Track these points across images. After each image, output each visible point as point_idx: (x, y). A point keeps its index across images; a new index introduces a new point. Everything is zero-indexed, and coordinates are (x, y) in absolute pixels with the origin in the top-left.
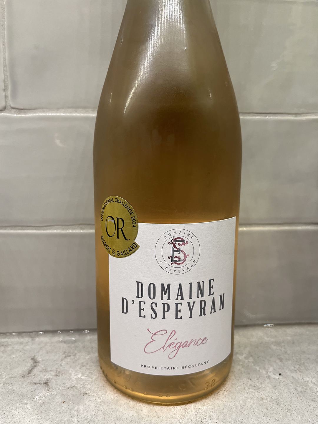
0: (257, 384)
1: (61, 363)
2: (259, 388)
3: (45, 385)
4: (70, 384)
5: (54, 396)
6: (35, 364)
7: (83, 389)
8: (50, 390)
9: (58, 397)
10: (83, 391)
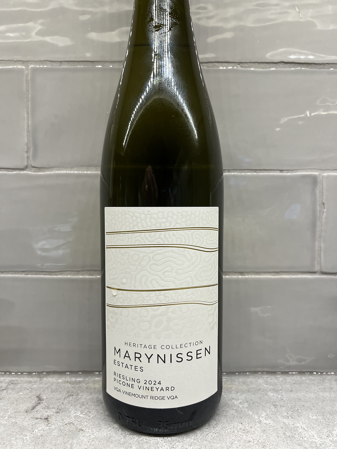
0: (247, 428)
1: (63, 402)
2: (248, 432)
3: (45, 420)
4: (68, 420)
5: (52, 430)
6: (39, 401)
7: (80, 425)
8: (49, 425)
9: (55, 431)
10: (79, 427)
